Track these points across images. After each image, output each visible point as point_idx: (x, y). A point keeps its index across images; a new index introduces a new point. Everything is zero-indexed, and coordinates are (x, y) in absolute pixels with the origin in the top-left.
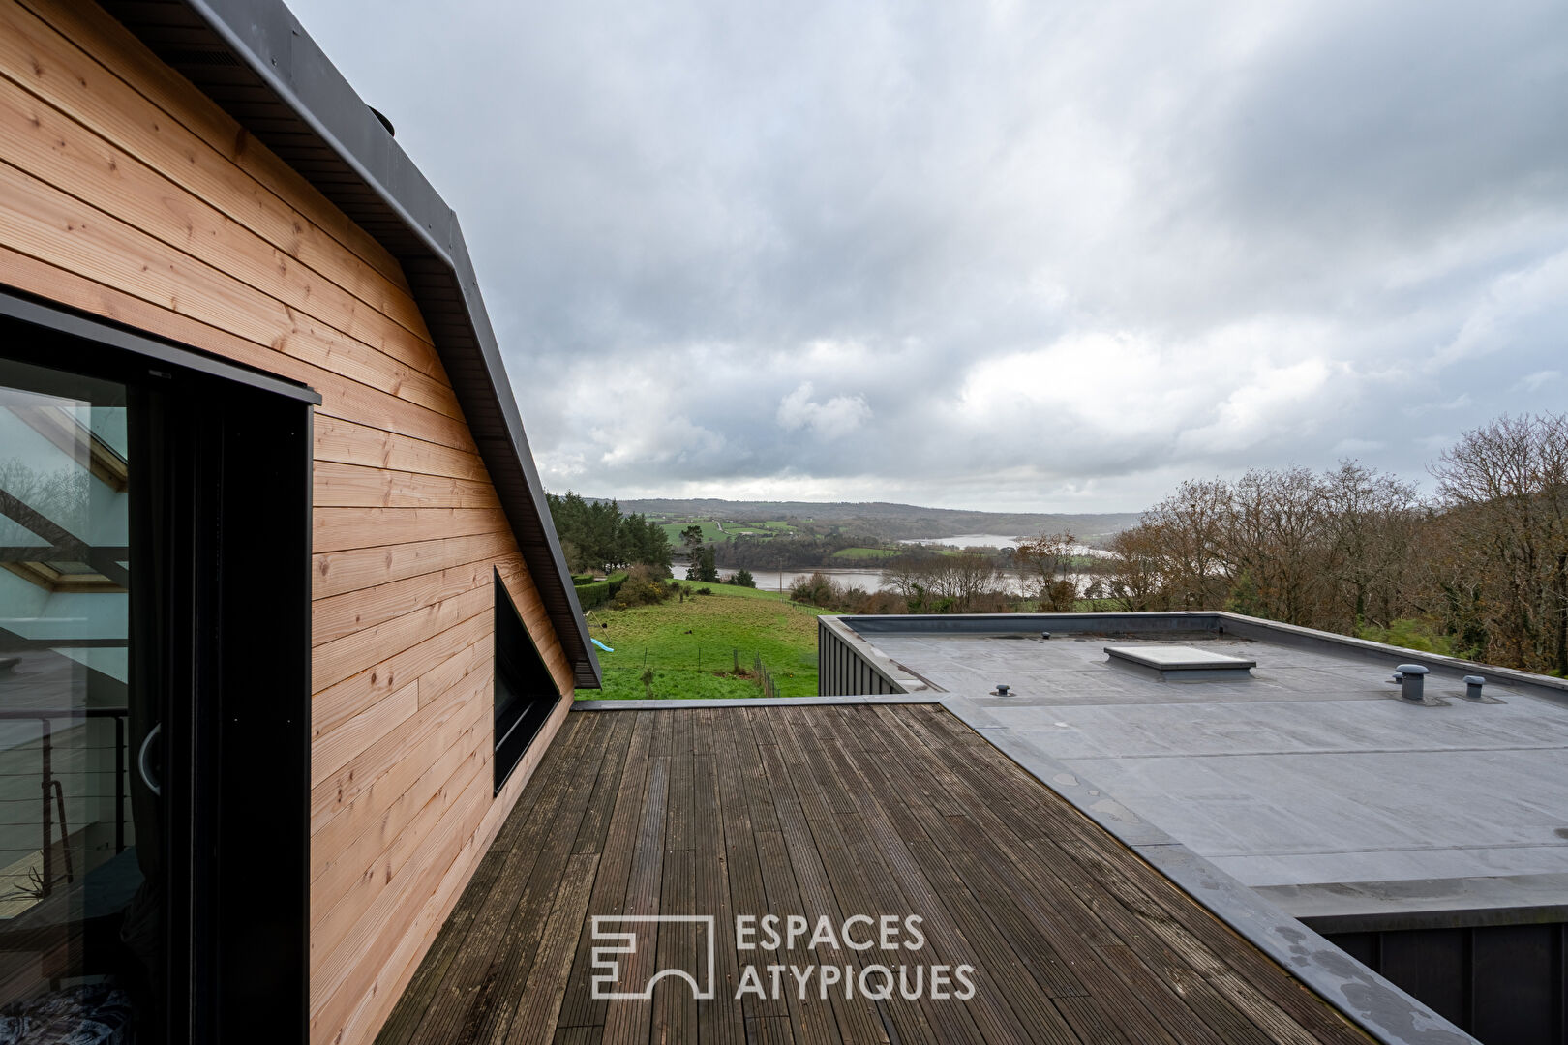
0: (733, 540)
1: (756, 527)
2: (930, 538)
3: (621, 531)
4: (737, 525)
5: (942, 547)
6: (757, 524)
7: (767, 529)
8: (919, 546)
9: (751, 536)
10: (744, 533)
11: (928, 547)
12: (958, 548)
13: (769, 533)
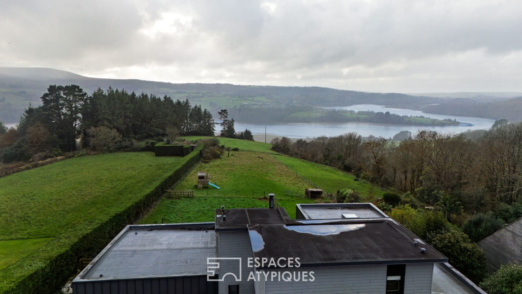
0: (238, 107)
1: (250, 100)
2: (340, 106)
3: (191, 115)
4: (240, 99)
5: (346, 111)
6: (250, 98)
7: (255, 101)
8: (334, 111)
9: (248, 105)
10: (244, 103)
11: (339, 111)
12: (354, 112)
13: (256, 103)
